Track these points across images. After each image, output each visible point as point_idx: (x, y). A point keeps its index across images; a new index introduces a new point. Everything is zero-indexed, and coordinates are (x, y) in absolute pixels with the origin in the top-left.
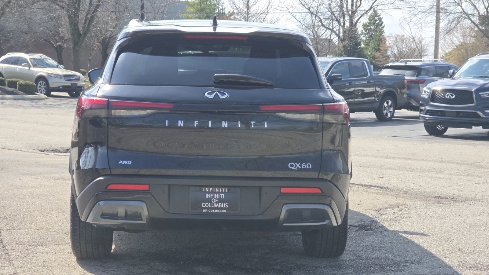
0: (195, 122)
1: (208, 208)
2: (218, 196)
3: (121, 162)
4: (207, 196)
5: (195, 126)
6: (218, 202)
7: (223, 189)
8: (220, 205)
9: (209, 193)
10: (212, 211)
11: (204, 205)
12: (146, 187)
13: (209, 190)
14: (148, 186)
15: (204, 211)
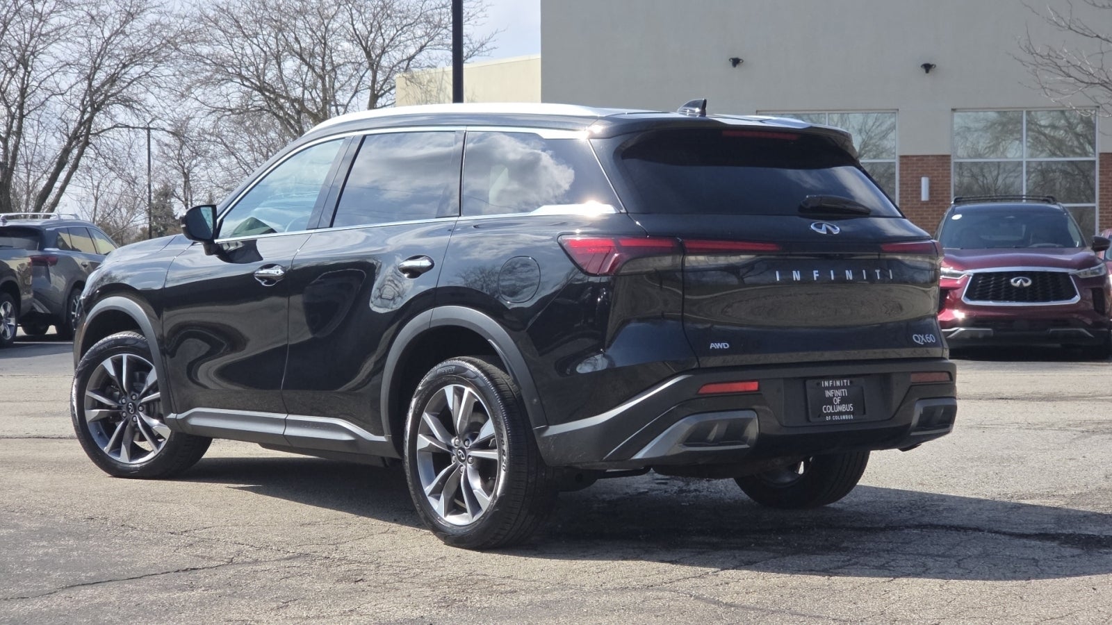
0: (815, 272)
1: (831, 414)
2: (838, 393)
3: (712, 346)
4: (829, 394)
5: (815, 279)
6: (841, 403)
7: (845, 381)
8: (843, 408)
9: (829, 388)
10: (837, 418)
11: (825, 409)
12: (754, 386)
13: (829, 384)
14: (756, 383)
15: (828, 418)
